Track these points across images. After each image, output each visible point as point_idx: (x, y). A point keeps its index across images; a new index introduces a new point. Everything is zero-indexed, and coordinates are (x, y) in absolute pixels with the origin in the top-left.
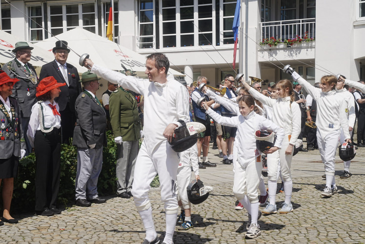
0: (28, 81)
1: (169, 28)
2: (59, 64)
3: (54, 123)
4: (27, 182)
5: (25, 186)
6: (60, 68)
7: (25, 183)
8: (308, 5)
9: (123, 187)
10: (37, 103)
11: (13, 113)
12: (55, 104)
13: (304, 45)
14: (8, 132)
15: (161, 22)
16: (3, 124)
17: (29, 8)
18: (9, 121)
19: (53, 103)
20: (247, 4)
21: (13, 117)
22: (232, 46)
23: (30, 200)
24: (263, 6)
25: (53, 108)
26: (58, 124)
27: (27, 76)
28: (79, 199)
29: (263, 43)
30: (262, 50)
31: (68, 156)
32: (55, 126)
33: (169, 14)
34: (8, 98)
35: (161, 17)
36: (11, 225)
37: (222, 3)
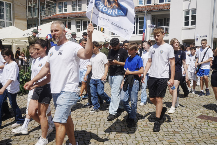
8: (167, 22)
13: (165, 35)
17: (76, 22)
20: (147, 21)
22: (142, 35)
24: (152, 22)
29: (152, 34)
30: (151, 36)
37: (138, 21)
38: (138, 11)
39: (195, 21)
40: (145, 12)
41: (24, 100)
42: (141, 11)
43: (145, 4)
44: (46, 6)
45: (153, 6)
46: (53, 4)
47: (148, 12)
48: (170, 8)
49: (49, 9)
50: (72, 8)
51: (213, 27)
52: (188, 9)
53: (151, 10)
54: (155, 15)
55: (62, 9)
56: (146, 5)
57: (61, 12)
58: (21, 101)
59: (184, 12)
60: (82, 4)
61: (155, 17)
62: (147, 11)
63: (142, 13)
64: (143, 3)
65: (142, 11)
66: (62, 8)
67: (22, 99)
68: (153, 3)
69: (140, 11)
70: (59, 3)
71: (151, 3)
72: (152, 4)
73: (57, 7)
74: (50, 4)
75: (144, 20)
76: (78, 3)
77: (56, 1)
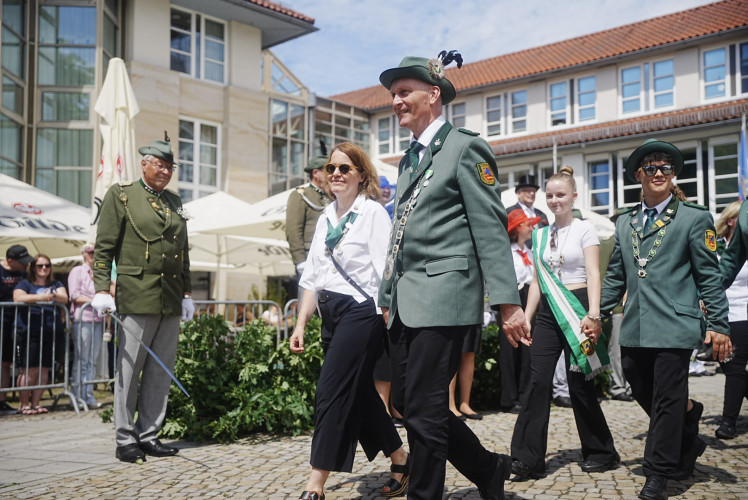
2: (524, 207)
3: (525, 277)
4: (492, 361)
5: (488, 366)
6: (525, 212)
7: (489, 362)
15: (621, 187)
19: (523, 249)
23: (494, 391)
25: (524, 256)
28: (559, 397)
32: (525, 281)
35: (620, 182)
37: (712, 159)
38: (709, 122)
40: (744, 119)
41: (280, 460)
43: (733, 92)
44: (336, 134)
55: (391, 141)
56: (740, 95)
57: (388, 152)
58: (268, 466)
60: (467, 119)
63: (726, 125)
64: (723, 92)
65: (726, 119)
67: (269, 457)
69: (717, 120)
70: (381, 122)
73: (373, 137)
74: (349, 125)
75: (739, 156)
76: (454, 114)
77: (369, 114)
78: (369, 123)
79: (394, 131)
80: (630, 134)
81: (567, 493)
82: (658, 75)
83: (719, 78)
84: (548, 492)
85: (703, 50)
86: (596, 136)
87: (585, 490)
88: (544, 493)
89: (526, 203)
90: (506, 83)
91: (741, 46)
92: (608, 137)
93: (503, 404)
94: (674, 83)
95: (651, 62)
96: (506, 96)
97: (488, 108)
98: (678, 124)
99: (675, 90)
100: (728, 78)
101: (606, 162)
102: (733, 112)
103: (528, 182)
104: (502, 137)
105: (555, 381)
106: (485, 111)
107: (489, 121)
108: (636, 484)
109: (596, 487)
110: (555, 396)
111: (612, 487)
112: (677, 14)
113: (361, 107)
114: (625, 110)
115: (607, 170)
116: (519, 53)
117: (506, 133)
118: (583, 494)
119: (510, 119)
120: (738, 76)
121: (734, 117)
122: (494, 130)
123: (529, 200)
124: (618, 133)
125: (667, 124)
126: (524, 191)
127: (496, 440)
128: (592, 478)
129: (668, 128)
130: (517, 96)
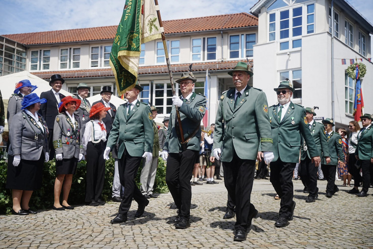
0: (84, 110)
1: (159, 102)
2: (105, 102)
4: (81, 178)
5: (79, 181)
6: (105, 105)
7: (80, 179)
9: (144, 190)
10: (90, 121)
11: (77, 125)
12: (102, 123)
14: (72, 138)
15: (154, 98)
16: (69, 133)
17: (69, 88)
18: (73, 131)
20: (210, 89)
21: (76, 128)
23: (82, 194)
25: (101, 125)
26: (104, 138)
27: (84, 106)
28: (115, 197)
31: (108, 165)
32: (102, 139)
33: (160, 93)
34: (73, 115)
35: (154, 95)
36: (69, 210)
39: (301, 90)
40: (207, 71)
42: (198, 70)
43: (204, 59)
44: (5, 56)
45: (219, 63)
46: (18, 52)
47: (213, 72)
48: (252, 67)
49: (11, 62)
50: (60, 62)
51: (333, 102)
52: (285, 69)
53: (218, 69)
54: (223, 79)
55: (38, 64)
56: (206, 61)
57: (36, 69)
59: (279, 73)
60: (81, 56)
61: (223, 82)
62: (211, 70)
63: (200, 73)
64: (200, 58)
65: (200, 70)
66: (38, 62)
68: (218, 58)
70: (33, 53)
71: (215, 59)
72: (218, 60)
73: (28, 60)
74: (14, 52)
75: (204, 88)
76: (74, 53)
77: (26, 48)
78: (26, 53)
79: (40, 59)
80: (159, 73)
81: (109, 243)
82: (173, 47)
83: (198, 52)
84: (100, 243)
85: (192, 39)
86: (144, 72)
87: (119, 241)
88: (98, 244)
89: (105, 100)
90: (102, 41)
91: (208, 38)
92: (149, 73)
93: (86, 201)
94: (179, 52)
95: (170, 40)
96: (101, 48)
97: (92, 52)
98: (180, 70)
99: (180, 55)
100: (202, 52)
101: (148, 85)
102: (203, 68)
103: (107, 90)
104: (98, 68)
105: (113, 189)
106: (91, 54)
107: (92, 59)
108: (143, 236)
109: (124, 239)
110: (113, 197)
111: (132, 239)
112: (182, 20)
113: (22, 43)
114: (158, 62)
115: (148, 89)
116: (109, 27)
117: (101, 66)
118: (117, 243)
119: (103, 59)
120: (206, 52)
121: (204, 70)
122: (94, 64)
123: (107, 99)
124: (154, 72)
125: (176, 70)
126: (105, 94)
127: (79, 219)
128: (123, 235)
129: (176, 72)
130: (107, 48)
